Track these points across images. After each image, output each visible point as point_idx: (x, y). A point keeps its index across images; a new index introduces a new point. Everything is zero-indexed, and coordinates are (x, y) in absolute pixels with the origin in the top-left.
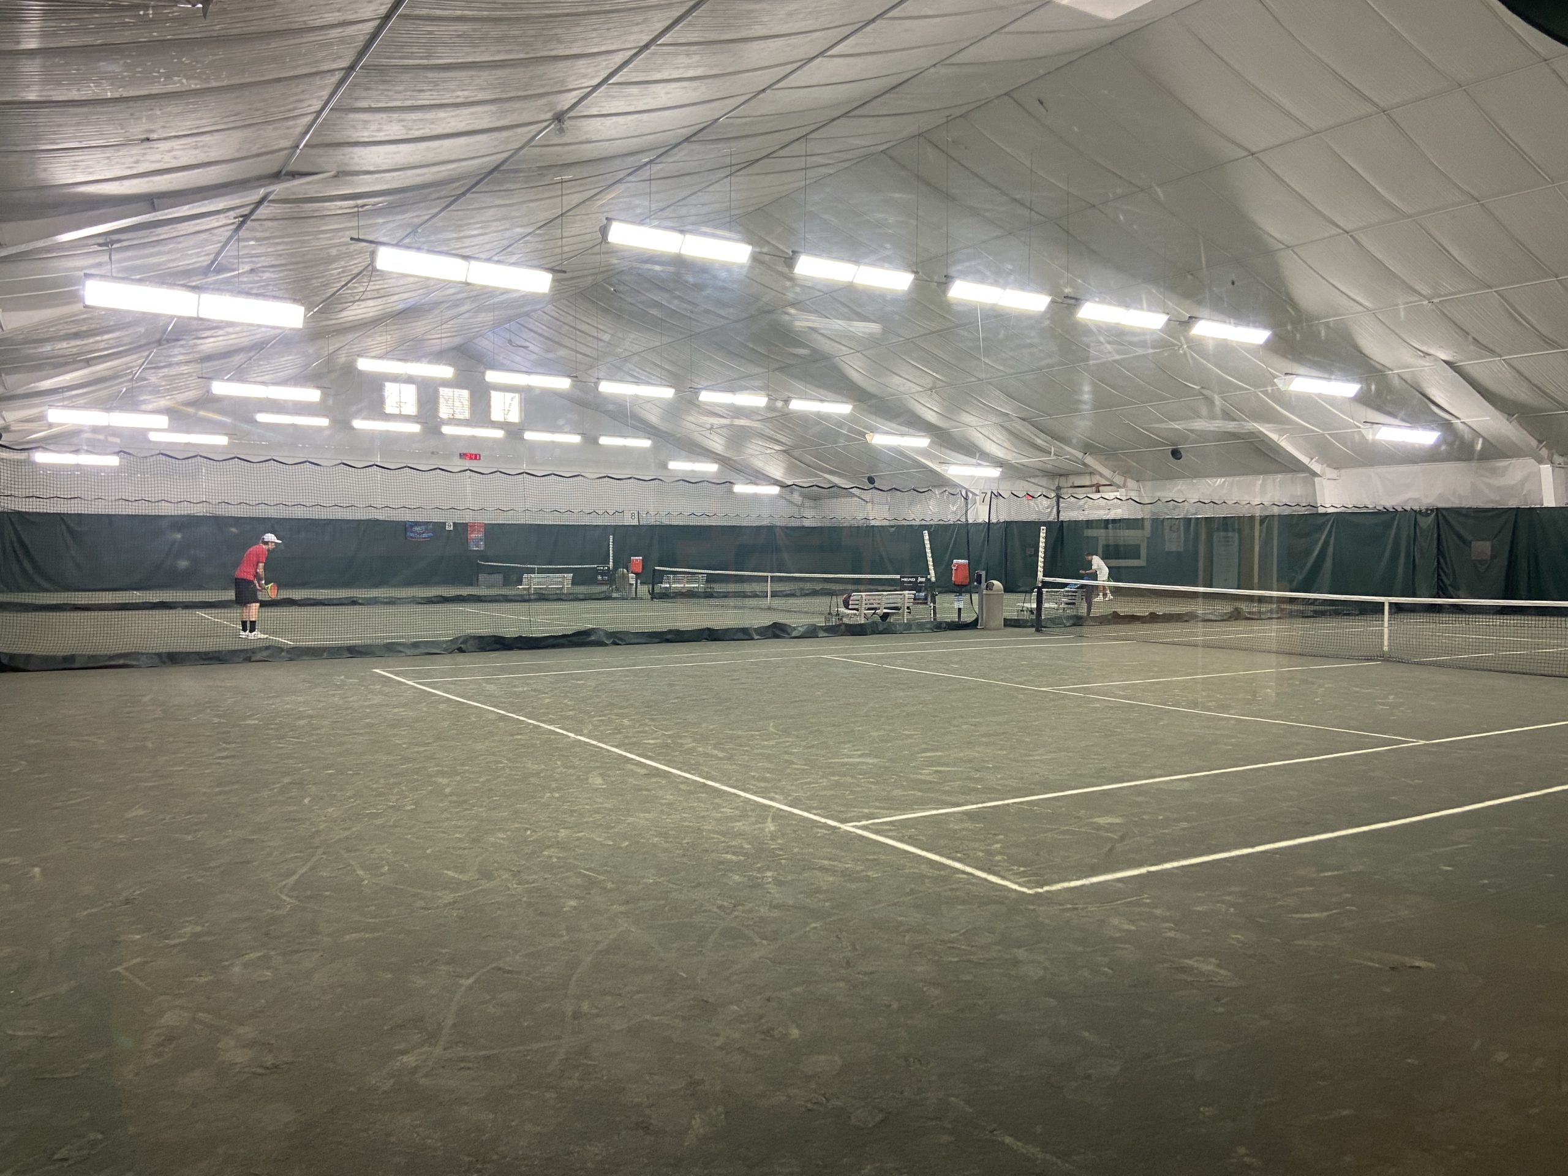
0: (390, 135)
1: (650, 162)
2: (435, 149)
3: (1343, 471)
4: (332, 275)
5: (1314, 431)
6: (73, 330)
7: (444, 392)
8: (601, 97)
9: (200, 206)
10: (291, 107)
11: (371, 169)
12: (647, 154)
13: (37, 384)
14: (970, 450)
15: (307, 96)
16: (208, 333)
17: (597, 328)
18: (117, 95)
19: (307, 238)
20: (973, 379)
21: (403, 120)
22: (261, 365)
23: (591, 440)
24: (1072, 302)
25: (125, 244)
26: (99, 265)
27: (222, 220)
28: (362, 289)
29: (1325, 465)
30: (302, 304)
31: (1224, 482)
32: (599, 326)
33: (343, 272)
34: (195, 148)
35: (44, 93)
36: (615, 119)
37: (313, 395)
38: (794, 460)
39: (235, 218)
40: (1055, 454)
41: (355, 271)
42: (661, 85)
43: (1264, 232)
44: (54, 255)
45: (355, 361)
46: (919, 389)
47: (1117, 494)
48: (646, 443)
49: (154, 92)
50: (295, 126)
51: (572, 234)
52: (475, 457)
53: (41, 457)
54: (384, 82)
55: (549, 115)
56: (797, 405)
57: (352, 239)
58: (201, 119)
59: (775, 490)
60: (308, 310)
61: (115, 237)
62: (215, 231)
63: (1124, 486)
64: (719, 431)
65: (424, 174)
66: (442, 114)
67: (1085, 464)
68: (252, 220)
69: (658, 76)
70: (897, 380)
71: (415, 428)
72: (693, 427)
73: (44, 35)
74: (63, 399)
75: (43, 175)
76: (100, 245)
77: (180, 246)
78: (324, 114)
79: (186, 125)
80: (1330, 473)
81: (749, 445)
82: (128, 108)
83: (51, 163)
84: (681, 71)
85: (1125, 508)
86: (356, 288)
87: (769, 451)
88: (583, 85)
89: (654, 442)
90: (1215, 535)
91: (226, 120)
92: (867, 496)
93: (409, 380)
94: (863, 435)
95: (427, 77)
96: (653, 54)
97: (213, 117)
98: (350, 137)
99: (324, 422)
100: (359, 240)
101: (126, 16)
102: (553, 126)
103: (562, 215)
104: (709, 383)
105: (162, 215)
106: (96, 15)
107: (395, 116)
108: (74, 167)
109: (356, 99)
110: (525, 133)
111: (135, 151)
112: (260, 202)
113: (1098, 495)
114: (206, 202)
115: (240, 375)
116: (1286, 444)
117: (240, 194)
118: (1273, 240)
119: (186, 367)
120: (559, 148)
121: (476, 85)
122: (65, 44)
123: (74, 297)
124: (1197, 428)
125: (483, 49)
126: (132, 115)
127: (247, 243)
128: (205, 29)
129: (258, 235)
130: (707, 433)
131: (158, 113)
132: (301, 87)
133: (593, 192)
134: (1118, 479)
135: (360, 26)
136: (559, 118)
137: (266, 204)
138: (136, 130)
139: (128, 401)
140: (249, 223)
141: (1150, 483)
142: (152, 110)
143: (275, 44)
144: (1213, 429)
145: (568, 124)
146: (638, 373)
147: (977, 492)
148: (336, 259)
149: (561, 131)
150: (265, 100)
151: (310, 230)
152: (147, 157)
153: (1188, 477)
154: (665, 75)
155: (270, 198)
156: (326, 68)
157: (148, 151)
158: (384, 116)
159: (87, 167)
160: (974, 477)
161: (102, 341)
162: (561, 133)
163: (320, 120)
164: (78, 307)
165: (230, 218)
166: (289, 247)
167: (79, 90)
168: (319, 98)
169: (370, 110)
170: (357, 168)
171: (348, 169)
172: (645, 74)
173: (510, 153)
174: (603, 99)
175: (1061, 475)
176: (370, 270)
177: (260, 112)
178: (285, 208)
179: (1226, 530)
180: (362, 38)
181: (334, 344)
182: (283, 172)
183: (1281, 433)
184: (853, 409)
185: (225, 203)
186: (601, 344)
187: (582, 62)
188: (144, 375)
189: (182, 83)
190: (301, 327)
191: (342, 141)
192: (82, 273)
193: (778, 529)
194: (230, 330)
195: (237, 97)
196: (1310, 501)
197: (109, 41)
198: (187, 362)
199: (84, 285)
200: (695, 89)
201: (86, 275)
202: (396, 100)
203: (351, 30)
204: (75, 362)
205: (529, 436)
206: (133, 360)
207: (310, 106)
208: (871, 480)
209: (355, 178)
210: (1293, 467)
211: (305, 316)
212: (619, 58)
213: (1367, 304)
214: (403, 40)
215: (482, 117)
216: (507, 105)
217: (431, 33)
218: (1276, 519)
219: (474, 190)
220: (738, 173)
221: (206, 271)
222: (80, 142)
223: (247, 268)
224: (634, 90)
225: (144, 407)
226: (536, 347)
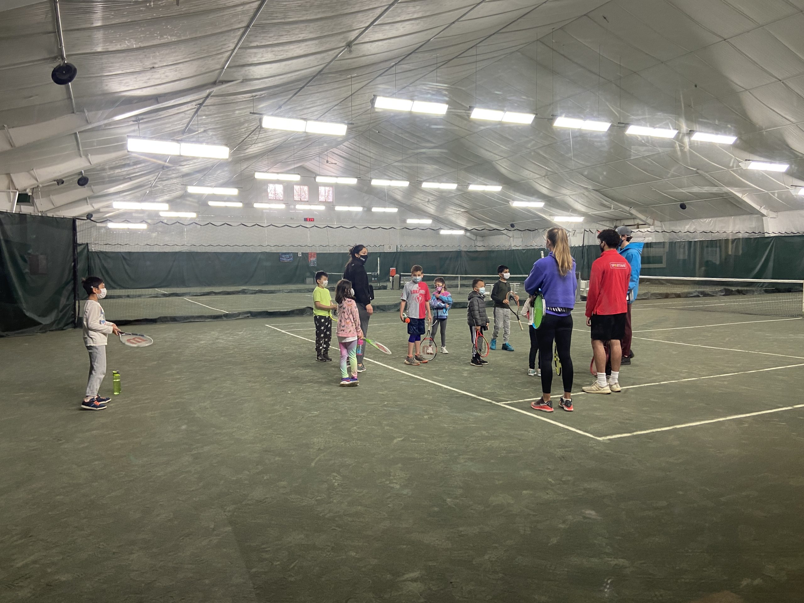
0: (267, 59)
1: (396, 64)
2: (289, 65)
3: (779, 213)
4: (242, 131)
5: (762, 191)
6: (123, 163)
7: (296, 188)
8: (370, 32)
9: (179, 100)
10: (220, 48)
11: (259, 77)
12: (394, 60)
13: (108, 190)
14: (566, 208)
15: (227, 42)
16: (185, 163)
17: (370, 152)
18: (138, 46)
19: (229, 114)
20: (568, 170)
21: (273, 51)
22: (210, 178)
23: (368, 210)
24: (624, 125)
25: (145, 120)
26: (134, 131)
27: (189, 106)
28: (256, 138)
29: (769, 210)
30: (229, 147)
31: (711, 220)
32: (371, 151)
33: (247, 130)
34: (176, 71)
35: (104, 48)
36: (377, 43)
37: (234, 192)
38: (471, 216)
39: (196, 105)
40: (613, 209)
41: (253, 129)
42: (400, 24)
43: (732, 81)
44: (113, 127)
45: (254, 174)
46: (538, 176)
47: (649, 229)
48: (395, 210)
49: (155, 43)
50: (222, 57)
51: (357, 104)
52: (312, 220)
53: (111, 225)
54: (264, 32)
55: (344, 44)
56: (473, 188)
57: (251, 113)
58: (177, 56)
59: (462, 232)
60: (231, 149)
61: (140, 117)
62: (186, 112)
63: (653, 225)
64: (432, 202)
65: (284, 78)
66: (292, 47)
67: (631, 214)
68: (204, 106)
69: (398, 19)
70: (527, 172)
71: (282, 206)
72: (419, 201)
73: (104, 19)
74: (120, 197)
75: (106, 88)
76: (134, 121)
77: (171, 120)
78: (236, 51)
79: (170, 60)
80: (772, 214)
81: (448, 209)
82: (144, 52)
83: (109, 82)
84: (411, 15)
85: (654, 236)
86: (253, 137)
87: (458, 212)
88: (361, 27)
89: (399, 209)
90: (705, 249)
91: (190, 56)
92: (510, 234)
93: (278, 182)
94: (508, 202)
95: (284, 29)
96: (397, 7)
97: (184, 55)
98: (248, 61)
99: (240, 205)
100: (254, 113)
101: (141, 7)
102: (346, 49)
103: (352, 95)
104: (427, 178)
105: (162, 105)
106: (127, 7)
107: (269, 49)
108: (120, 83)
109: (251, 42)
110: (332, 54)
111: (148, 75)
112: (207, 97)
113: (638, 230)
114: (182, 98)
115: (200, 183)
116: (746, 199)
117: (197, 93)
118: (738, 86)
119: (176, 180)
120: (349, 61)
121: (308, 31)
122: (113, 22)
123: (123, 147)
124: (694, 191)
125: (311, 11)
126: (146, 56)
127: (201, 118)
128: (177, 11)
129: (207, 113)
130: (426, 204)
131: (158, 54)
132: (224, 38)
133: (366, 82)
134: (650, 221)
135: (251, 5)
136: (349, 45)
137: (210, 97)
138: (148, 64)
139: (151, 196)
140: (202, 108)
141: (668, 222)
142: (154, 53)
143: (211, 16)
144: (704, 191)
145: (354, 47)
146: (391, 174)
147: (570, 230)
148: (243, 123)
149: (350, 51)
150: (207, 45)
151: (231, 109)
152: (153, 77)
153: (690, 219)
154: (402, 18)
155: (212, 94)
156: (236, 27)
157: (154, 73)
158: (264, 49)
159: (126, 83)
160: (569, 222)
161: (137, 168)
162: (350, 52)
163: (234, 54)
164: (126, 152)
165: (193, 105)
166: (221, 119)
167: (120, 45)
168: (233, 42)
169: (258, 47)
170: (252, 77)
171: (247, 78)
172: (392, 18)
173: (325, 65)
174: (371, 33)
175: (617, 220)
176: (260, 127)
177: (205, 51)
178: (219, 99)
179: (712, 247)
180: (252, 11)
181: (244, 166)
182: (217, 81)
183: (743, 192)
184: (502, 188)
185: (191, 98)
186: (372, 160)
187: (360, 15)
188: (157, 185)
189: (168, 39)
190: (227, 157)
191: (244, 64)
192: (126, 135)
193: (463, 253)
194: (195, 161)
195: (194, 44)
196: (760, 230)
197: (133, 20)
198: (176, 178)
199: (127, 141)
200: (418, 24)
201: (128, 136)
202: (270, 41)
203: (247, 7)
204: (125, 179)
205: (338, 208)
206: (151, 177)
207: (229, 47)
208: (512, 226)
209: (251, 82)
210: (751, 211)
211: (230, 152)
212: (379, 11)
213: (792, 120)
214: (272, 10)
215: (311, 47)
216: (324, 40)
217: (285, 5)
218: (741, 240)
219: (308, 85)
220: (442, 67)
221: (183, 132)
222: (122, 70)
223: (202, 130)
224: (387, 27)
225: (157, 200)
226: (340, 163)
